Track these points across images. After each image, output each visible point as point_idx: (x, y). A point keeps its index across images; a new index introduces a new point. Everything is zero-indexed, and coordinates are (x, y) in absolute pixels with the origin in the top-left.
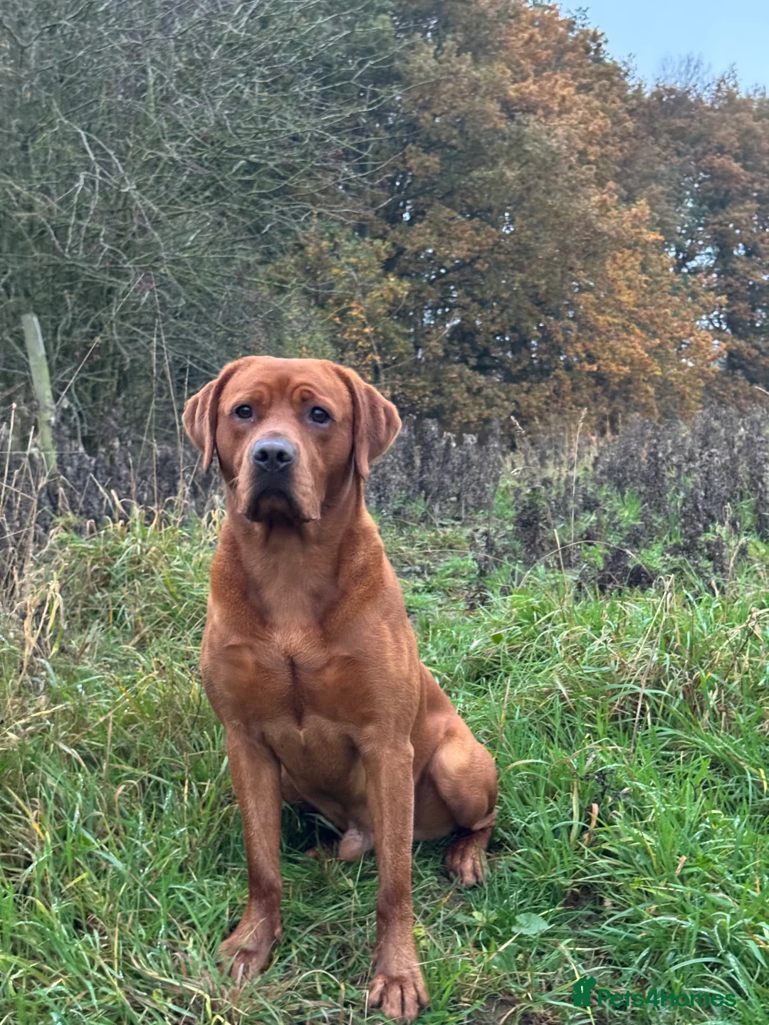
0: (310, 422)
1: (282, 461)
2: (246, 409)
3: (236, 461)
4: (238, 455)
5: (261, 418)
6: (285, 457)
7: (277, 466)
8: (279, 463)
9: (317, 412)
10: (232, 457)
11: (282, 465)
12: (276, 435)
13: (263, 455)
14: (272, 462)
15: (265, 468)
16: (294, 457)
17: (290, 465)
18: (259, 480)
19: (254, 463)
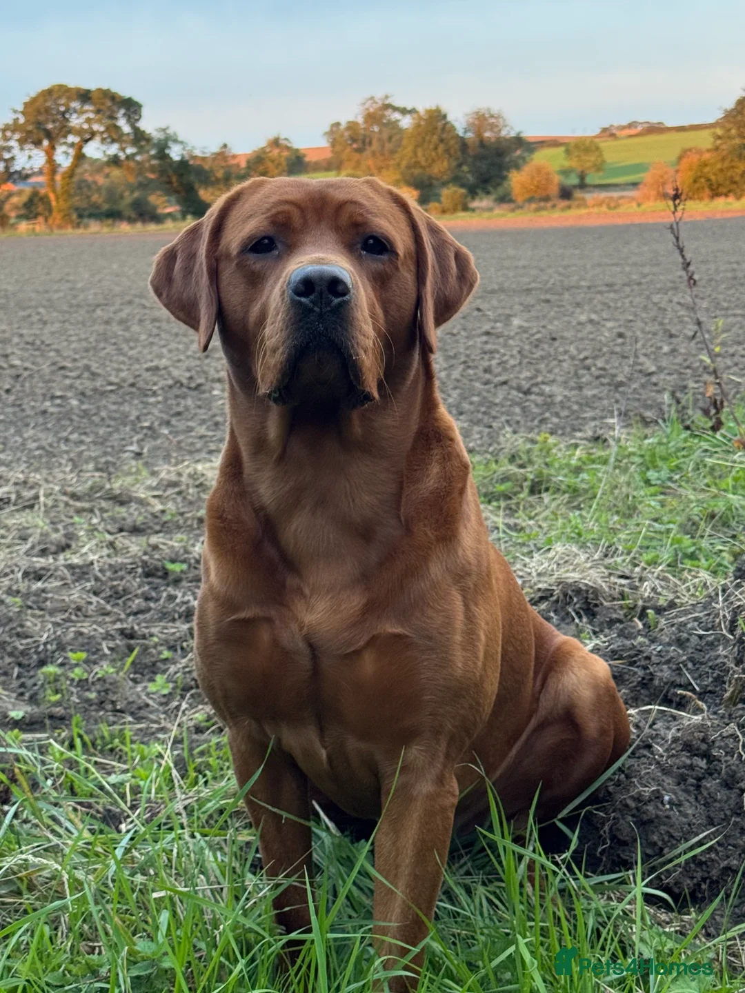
1: (337, 295)
2: (266, 242)
6: (340, 288)
7: (329, 303)
8: (331, 297)
11: (337, 301)
13: (307, 286)
14: (321, 295)
15: (311, 305)
16: (352, 291)
17: (347, 303)
18: (302, 328)
19: (293, 301)
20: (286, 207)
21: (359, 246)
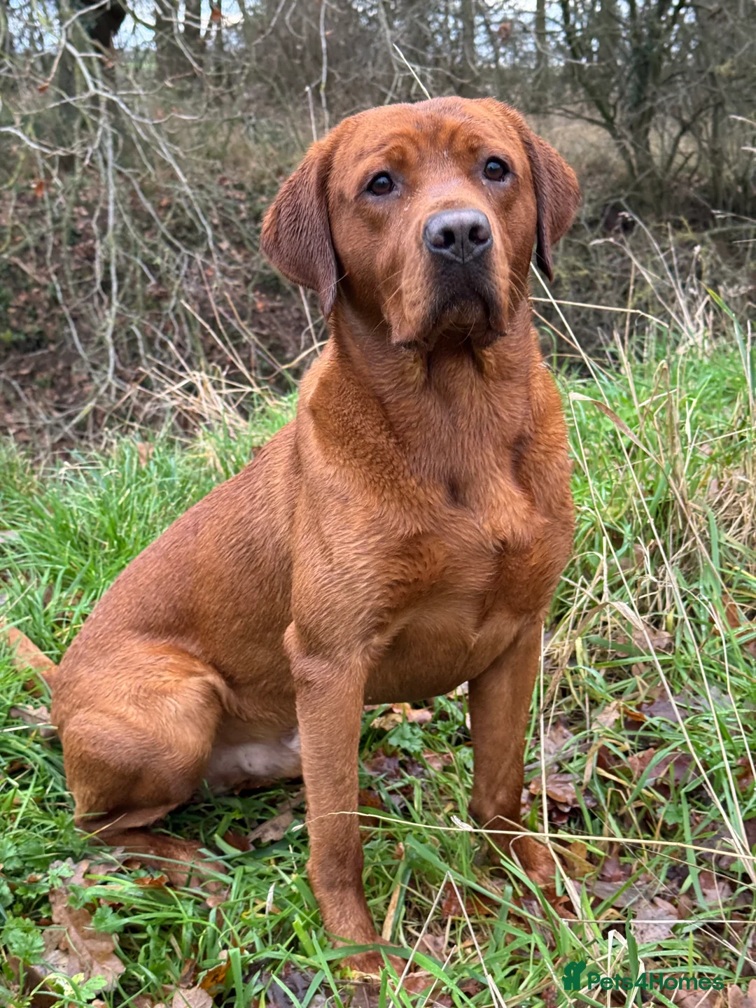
1: (477, 241)
2: (382, 180)
5: (412, 188)
7: (471, 252)
8: (472, 245)
9: (492, 165)
11: (478, 249)
12: (448, 205)
13: (447, 236)
14: (462, 247)
15: (453, 256)
19: (432, 254)
20: (399, 141)
21: (480, 175)
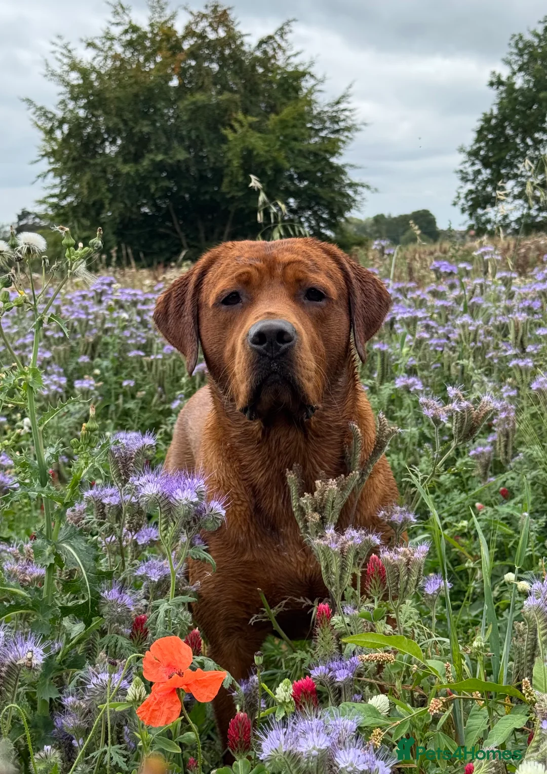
0: (306, 302)
1: (284, 342)
2: (233, 296)
3: (227, 354)
4: (229, 347)
6: (285, 337)
7: (278, 348)
8: (280, 345)
10: (221, 352)
11: (284, 346)
13: (260, 337)
14: (271, 343)
15: (264, 351)
16: (296, 337)
17: (292, 346)
18: (259, 367)
19: (252, 348)
20: (249, 269)
21: (302, 297)
